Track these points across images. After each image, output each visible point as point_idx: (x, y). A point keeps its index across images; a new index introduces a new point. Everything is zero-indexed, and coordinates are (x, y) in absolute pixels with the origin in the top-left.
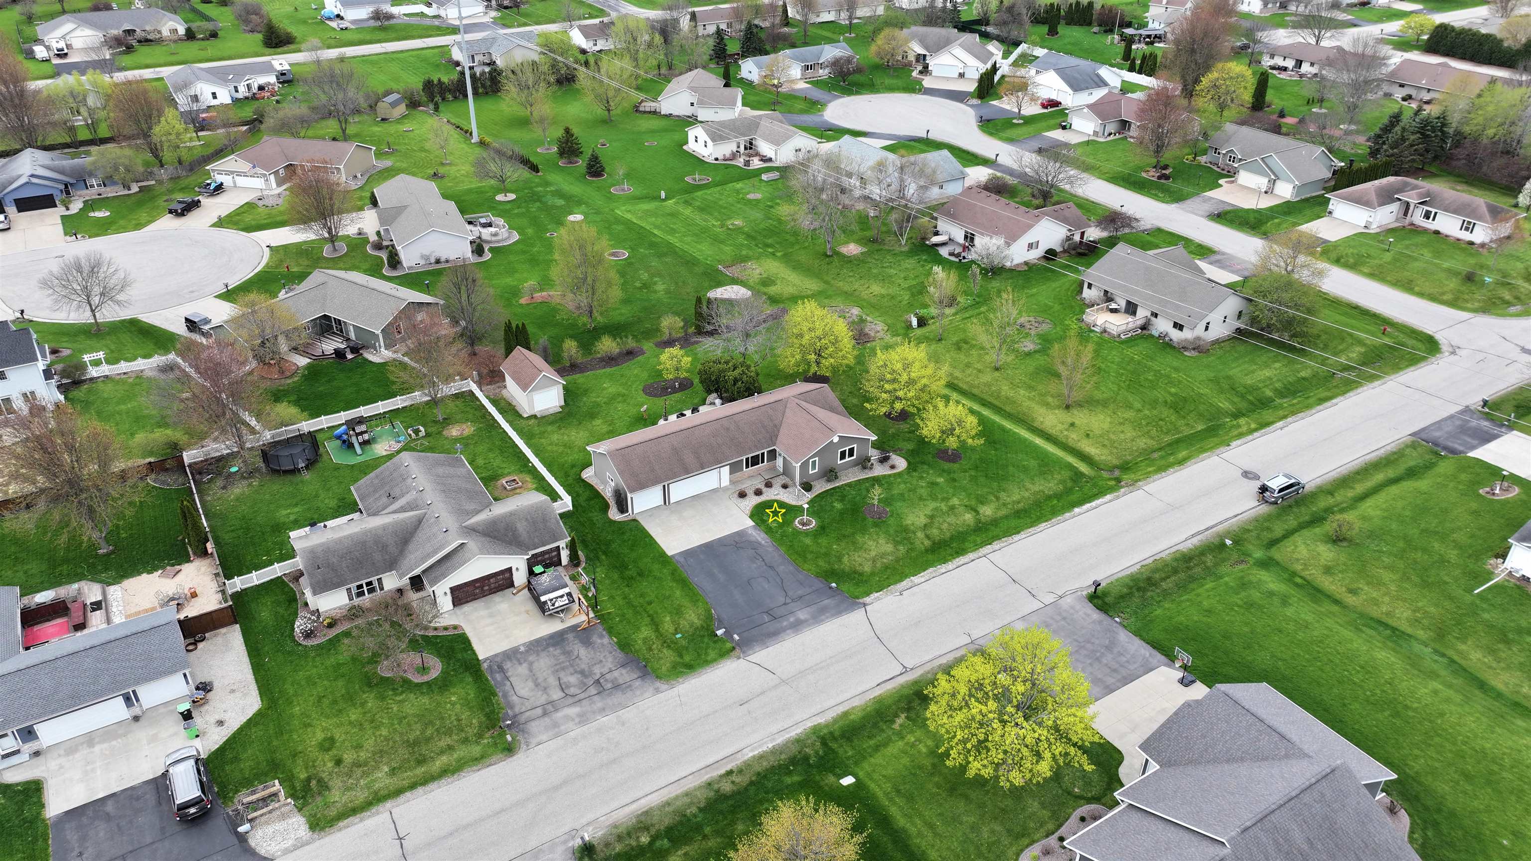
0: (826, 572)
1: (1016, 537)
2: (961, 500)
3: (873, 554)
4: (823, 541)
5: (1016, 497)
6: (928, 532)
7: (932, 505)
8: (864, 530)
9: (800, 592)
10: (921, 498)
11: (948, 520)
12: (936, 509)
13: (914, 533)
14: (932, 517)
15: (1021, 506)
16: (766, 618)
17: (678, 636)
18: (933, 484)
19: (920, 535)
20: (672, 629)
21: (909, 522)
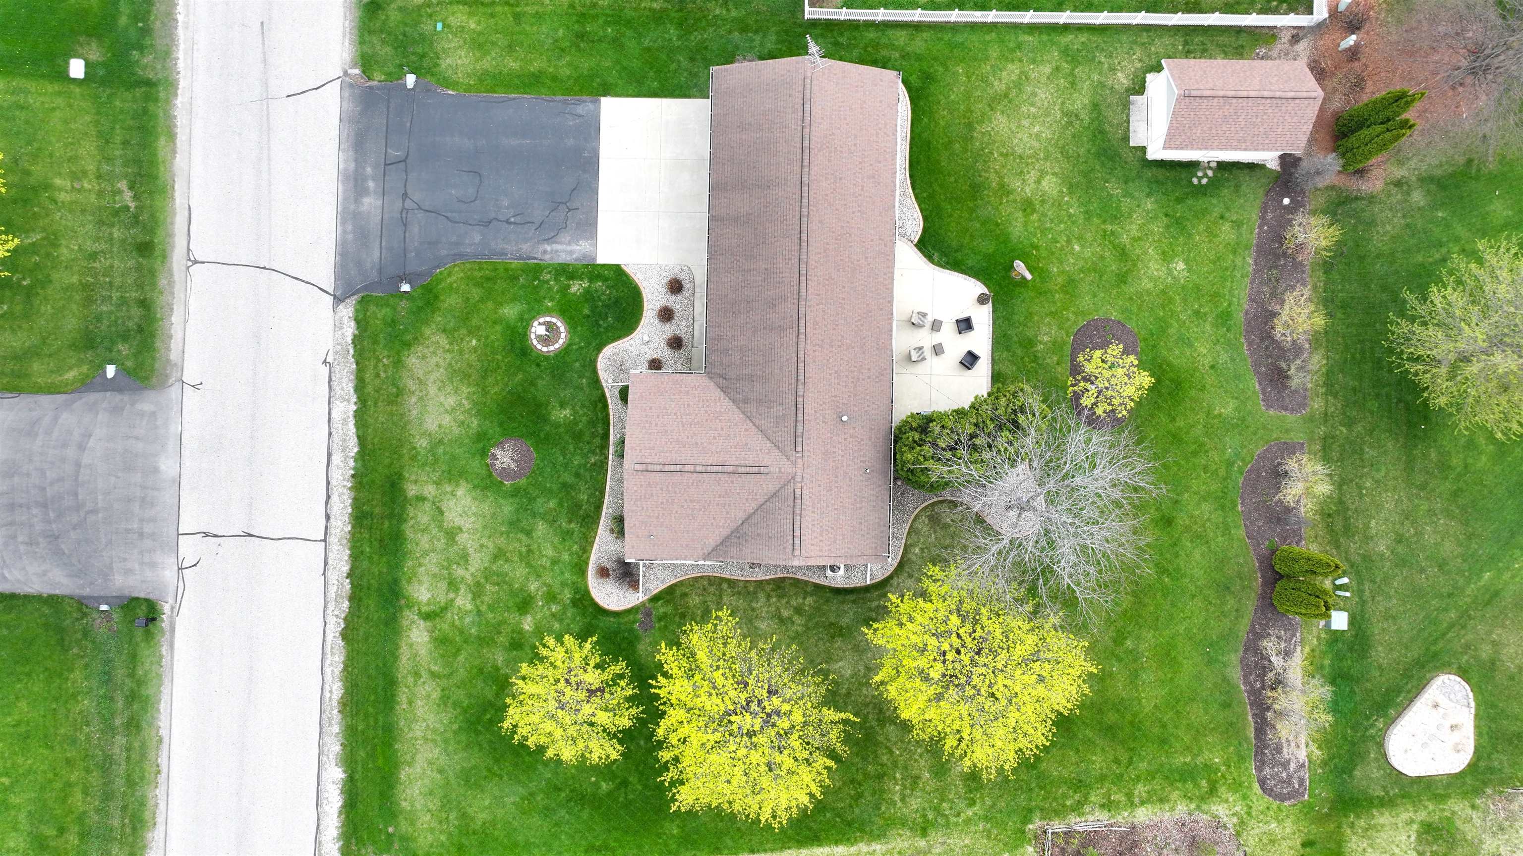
0: (436, 297)
1: (335, 626)
2: (463, 613)
3: (433, 390)
4: (496, 334)
5: (421, 708)
6: (427, 506)
7: (478, 562)
8: (480, 410)
9: (415, 229)
10: (499, 554)
11: (434, 558)
12: (464, 558)
13: (438, 484)
14: (451, 535)
15: (402, 698)
16: (394, 153)
17: (439, 26)
18: (525, 605)
19: (430, 490)
20: (453, 21)
21: (460, 492)
